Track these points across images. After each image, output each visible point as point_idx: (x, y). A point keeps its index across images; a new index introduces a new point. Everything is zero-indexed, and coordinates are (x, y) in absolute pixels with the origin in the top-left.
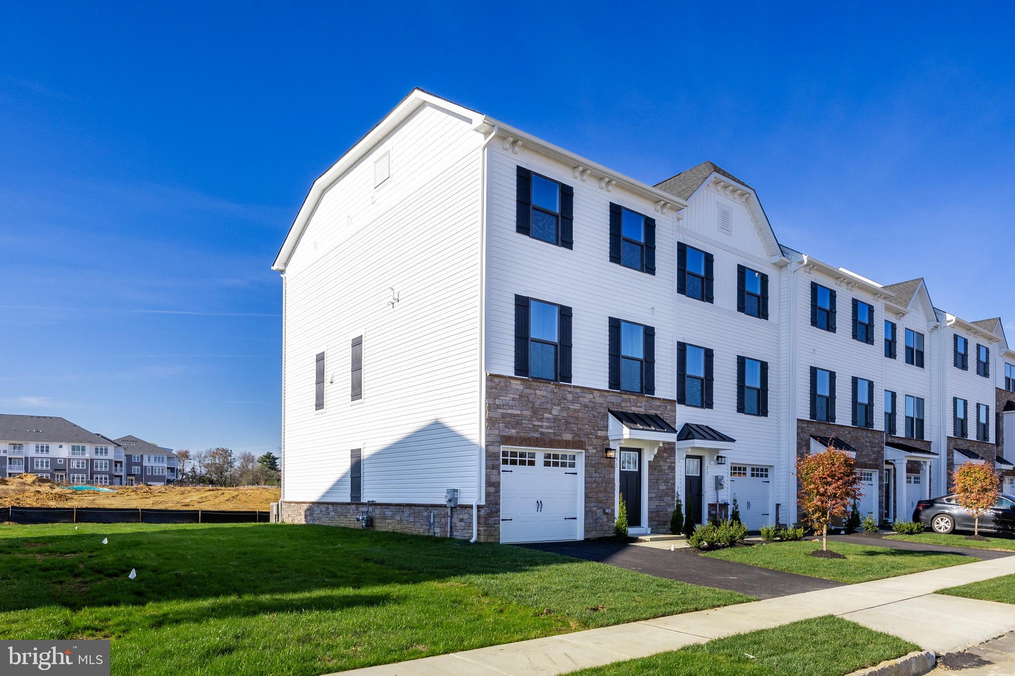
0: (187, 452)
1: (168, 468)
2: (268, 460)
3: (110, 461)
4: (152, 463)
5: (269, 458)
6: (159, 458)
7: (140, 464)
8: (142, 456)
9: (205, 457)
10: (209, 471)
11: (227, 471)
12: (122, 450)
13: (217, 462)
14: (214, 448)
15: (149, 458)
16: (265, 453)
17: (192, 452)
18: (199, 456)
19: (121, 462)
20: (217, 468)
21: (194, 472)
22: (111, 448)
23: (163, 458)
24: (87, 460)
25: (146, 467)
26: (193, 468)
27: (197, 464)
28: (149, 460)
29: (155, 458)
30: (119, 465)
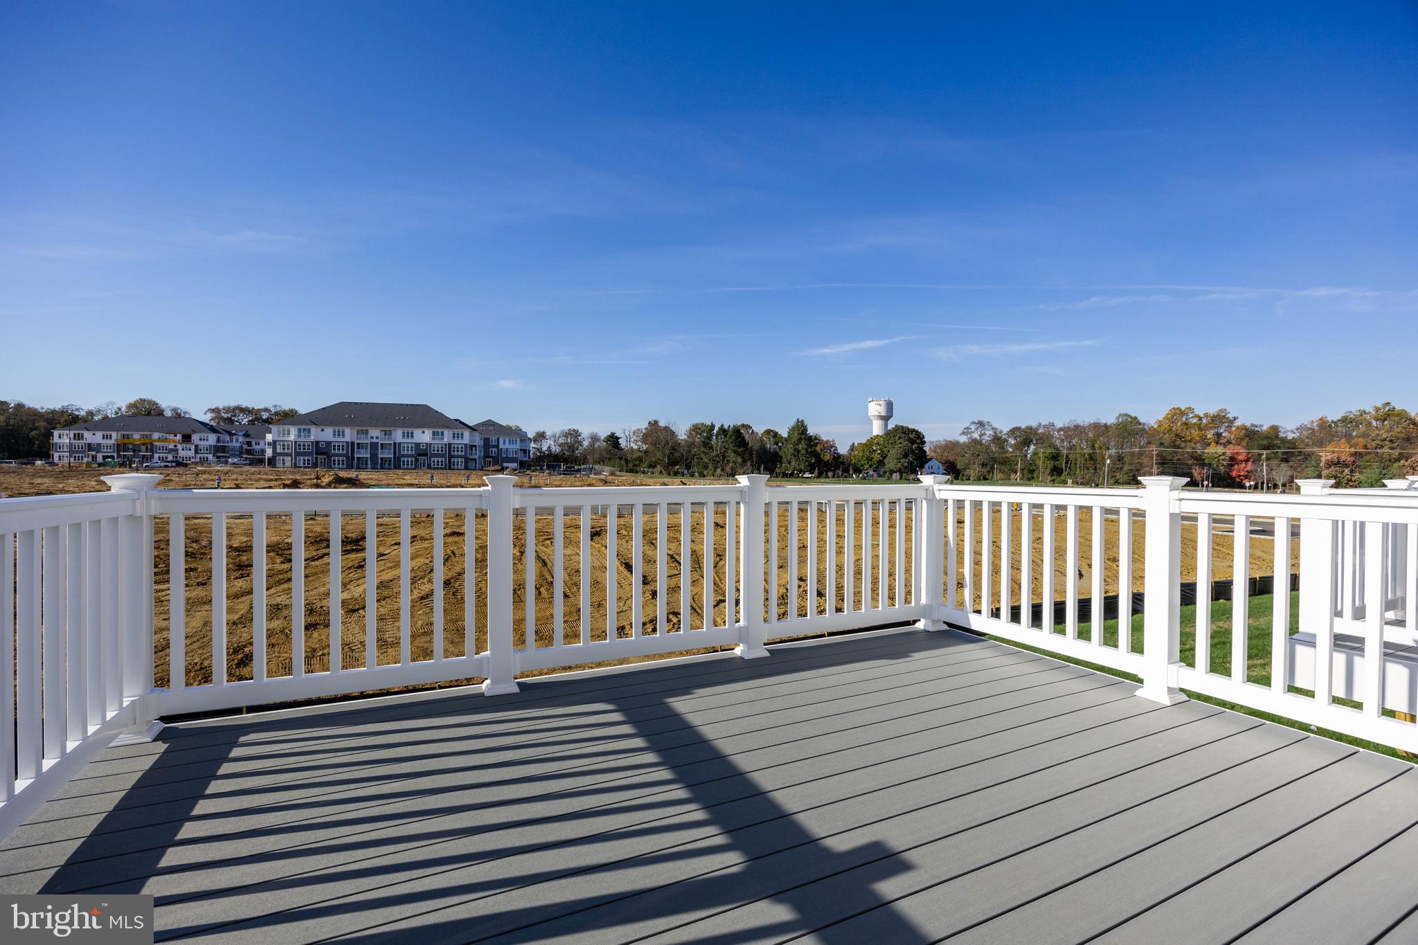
0: (544, 433)
1: (521, 450)
2: (611, 440)
3: (466, 445)
4: (507, 446)
5: (612, 437)
6: (513, 440)
7: (497, 446)
8: (498, 439)
9: (559, 437)
10: (562, 450)
11: (577, 449)
12: (477, 434)
13: (569, 441)
14: (566, 428)
15: (504, 440)
16: (609, 434)
17: (548, 433)
18: (554, 436)
19: (475, 446)
20: (569, 447)
21: (550, 450)
22: (467, 433)
23: (516, 441)
24: (446, 445)
25: (501, 449)
26: (549, 447)
27: (552, 443)
28: (504, 443)
29: (510, 440)
30: (474, 448)
